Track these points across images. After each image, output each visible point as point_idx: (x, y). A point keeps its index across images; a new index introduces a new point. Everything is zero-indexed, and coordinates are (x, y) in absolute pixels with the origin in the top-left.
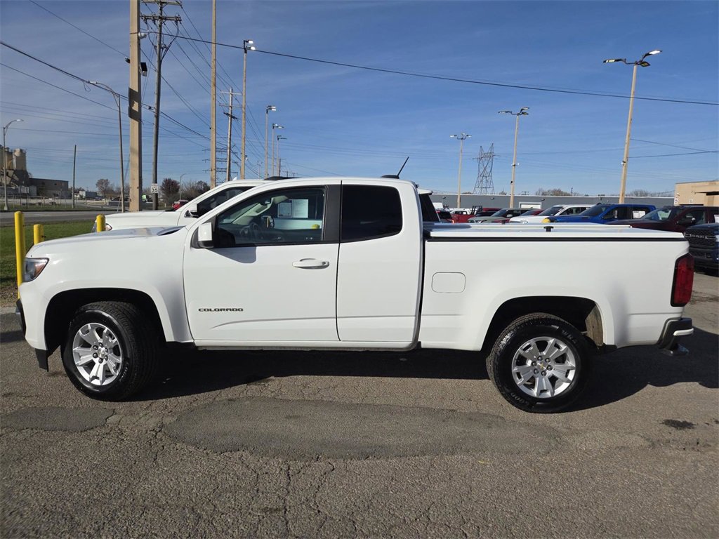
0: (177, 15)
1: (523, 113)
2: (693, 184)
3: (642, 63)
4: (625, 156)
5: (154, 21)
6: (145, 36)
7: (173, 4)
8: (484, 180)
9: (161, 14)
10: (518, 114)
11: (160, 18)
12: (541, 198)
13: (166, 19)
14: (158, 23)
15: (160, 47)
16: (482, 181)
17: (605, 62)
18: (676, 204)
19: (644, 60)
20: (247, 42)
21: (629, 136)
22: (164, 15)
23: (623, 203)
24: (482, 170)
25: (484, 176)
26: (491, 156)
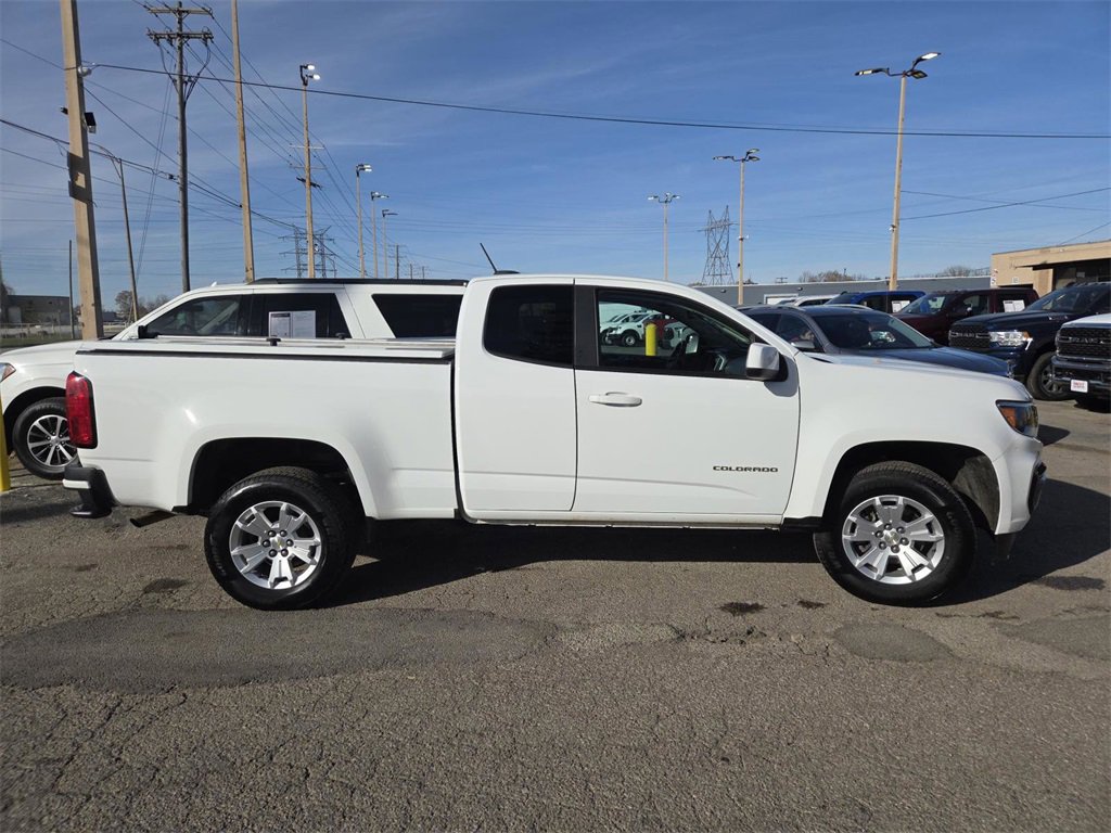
0: (205, 30)
1: (750, 158)
2: (1012, 255)
3: (914, 73)
4: (894, 217)
5: (170, 40)
6: (89, 72)
7: (199, 12)
8: (718, 262)
9: (181, 29)
10: (744, 160)
11: (178, 35)
12: (799, 286)
13: (188, 38)
14: (176, 43)
15: (182, 82)
16: (714, 265)
17: (858, 74)
18: (994, 285)
19: (917, 68)
20: (306, 67)
21: (899, 187)
22: (185, 30)
23: (895, 290)
24: (712, 249)
25: (717, 256)
26: (725, 225)
